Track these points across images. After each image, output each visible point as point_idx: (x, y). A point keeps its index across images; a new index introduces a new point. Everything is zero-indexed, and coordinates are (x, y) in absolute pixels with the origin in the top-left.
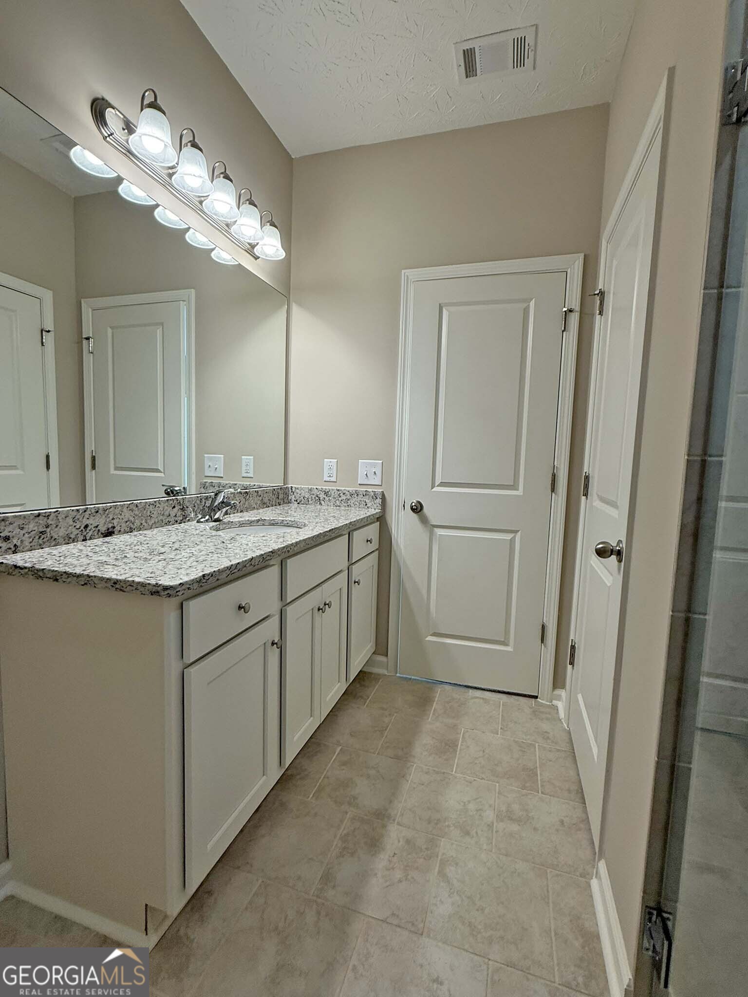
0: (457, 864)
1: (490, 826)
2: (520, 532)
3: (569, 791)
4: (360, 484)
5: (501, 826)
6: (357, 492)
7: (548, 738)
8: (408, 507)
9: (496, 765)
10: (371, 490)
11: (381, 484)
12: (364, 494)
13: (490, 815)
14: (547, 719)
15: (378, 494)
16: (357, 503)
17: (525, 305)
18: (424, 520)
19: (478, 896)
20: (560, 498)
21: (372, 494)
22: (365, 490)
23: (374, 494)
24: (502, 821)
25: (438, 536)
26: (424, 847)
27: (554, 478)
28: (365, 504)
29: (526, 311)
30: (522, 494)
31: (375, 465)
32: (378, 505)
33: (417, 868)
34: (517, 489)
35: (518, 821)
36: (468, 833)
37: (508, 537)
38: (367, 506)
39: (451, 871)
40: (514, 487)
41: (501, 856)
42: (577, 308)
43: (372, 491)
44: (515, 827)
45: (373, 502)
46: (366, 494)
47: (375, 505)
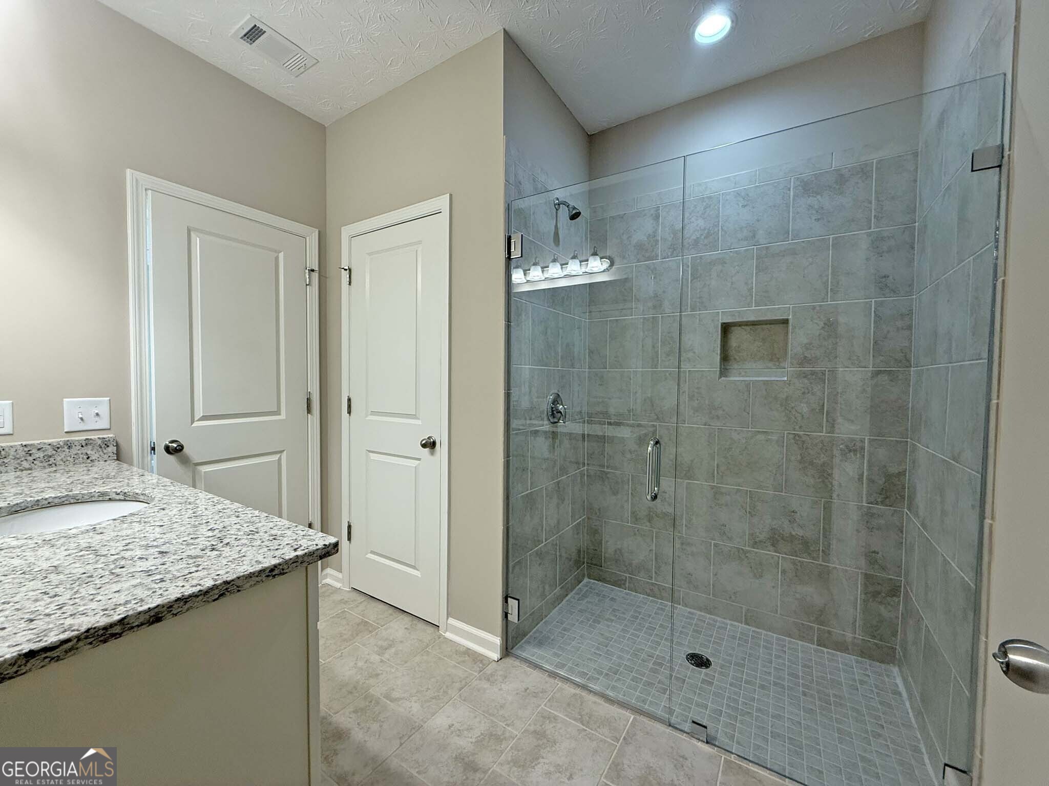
0: (393, 690)
1: (382, 661)
2: (285, 452)
3: (391, 615)
4: (66, 432)
5: (387, 656)
6: (69, 443)
7: (346, 602)
8: (160, 449)
9: (341, 636)
10: (96, 437)
11: (109, 427)
12: (84, 444)
13: (375, 658)
14: (332, 593)
15: (109, 440)
16: (69, 458)
17: (276, 255)
18: (185, 461)
19: (420, 687)
20: (315, 418)
21: (99, 442)
22: (85, 438)
23: (103, 442)
24: (383, 654)
25: (203, 473)
26: (367, 704)
27: (309, 401)
28: (85, 457)
29: (277, 258)
30: (284, 418)
31: (96, 405)
32: (111, 454)
33: (380, 713)
34: (280, 414)
35: (390, 646)
36: (377, 675)
37: (275, 458)
38: (91, 459)
39: (395, 695)
40: (278, 413)
41: (405, 665)
42: (317, 269)
43: (99, 438)
44: (393, 650)
45: (101, 452)
46: (88, 442)
47: (106, 457)
